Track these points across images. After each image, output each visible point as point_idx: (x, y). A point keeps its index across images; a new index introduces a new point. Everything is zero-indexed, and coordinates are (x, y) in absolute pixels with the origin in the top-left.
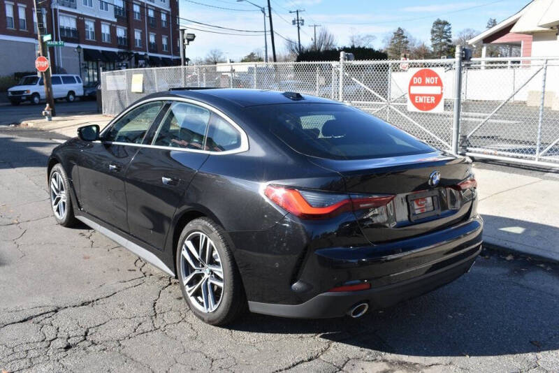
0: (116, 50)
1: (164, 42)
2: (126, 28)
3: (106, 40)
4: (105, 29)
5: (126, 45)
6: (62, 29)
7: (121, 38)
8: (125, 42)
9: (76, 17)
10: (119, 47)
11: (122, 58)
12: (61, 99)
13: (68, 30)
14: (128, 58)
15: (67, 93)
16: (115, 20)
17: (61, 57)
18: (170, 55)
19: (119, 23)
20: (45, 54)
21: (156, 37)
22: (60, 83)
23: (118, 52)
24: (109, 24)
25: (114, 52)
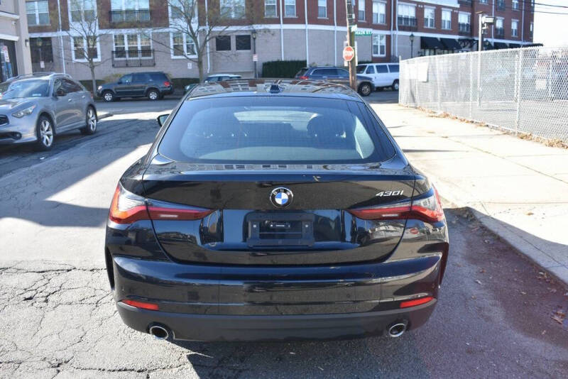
0: (456, 37)
1: (514, 26)
2: (470, 14)
3: (446, 27)
4: (446, 16)
5: (469, 32)
6: (400, 18)
7: (463, 25)
8: (468, 27)
9: (416, 5)
10: (460, 34)
11: (462, 45)
12: (387, 87)
13: (406, 19)
14: (469, 45)
15: (392, 82)
16: (458, 6)
17: (397, 46)
18: (520, 40)
19: (462, 9)
20: (352, 44)
21: (504, 21)
22: (387, 71)
23: (459, 40)
24: (451, 10)
25: (454, 40)
